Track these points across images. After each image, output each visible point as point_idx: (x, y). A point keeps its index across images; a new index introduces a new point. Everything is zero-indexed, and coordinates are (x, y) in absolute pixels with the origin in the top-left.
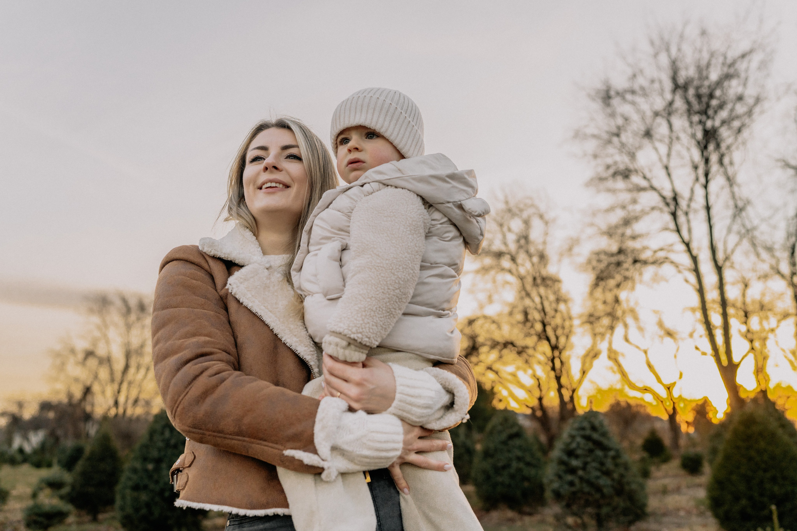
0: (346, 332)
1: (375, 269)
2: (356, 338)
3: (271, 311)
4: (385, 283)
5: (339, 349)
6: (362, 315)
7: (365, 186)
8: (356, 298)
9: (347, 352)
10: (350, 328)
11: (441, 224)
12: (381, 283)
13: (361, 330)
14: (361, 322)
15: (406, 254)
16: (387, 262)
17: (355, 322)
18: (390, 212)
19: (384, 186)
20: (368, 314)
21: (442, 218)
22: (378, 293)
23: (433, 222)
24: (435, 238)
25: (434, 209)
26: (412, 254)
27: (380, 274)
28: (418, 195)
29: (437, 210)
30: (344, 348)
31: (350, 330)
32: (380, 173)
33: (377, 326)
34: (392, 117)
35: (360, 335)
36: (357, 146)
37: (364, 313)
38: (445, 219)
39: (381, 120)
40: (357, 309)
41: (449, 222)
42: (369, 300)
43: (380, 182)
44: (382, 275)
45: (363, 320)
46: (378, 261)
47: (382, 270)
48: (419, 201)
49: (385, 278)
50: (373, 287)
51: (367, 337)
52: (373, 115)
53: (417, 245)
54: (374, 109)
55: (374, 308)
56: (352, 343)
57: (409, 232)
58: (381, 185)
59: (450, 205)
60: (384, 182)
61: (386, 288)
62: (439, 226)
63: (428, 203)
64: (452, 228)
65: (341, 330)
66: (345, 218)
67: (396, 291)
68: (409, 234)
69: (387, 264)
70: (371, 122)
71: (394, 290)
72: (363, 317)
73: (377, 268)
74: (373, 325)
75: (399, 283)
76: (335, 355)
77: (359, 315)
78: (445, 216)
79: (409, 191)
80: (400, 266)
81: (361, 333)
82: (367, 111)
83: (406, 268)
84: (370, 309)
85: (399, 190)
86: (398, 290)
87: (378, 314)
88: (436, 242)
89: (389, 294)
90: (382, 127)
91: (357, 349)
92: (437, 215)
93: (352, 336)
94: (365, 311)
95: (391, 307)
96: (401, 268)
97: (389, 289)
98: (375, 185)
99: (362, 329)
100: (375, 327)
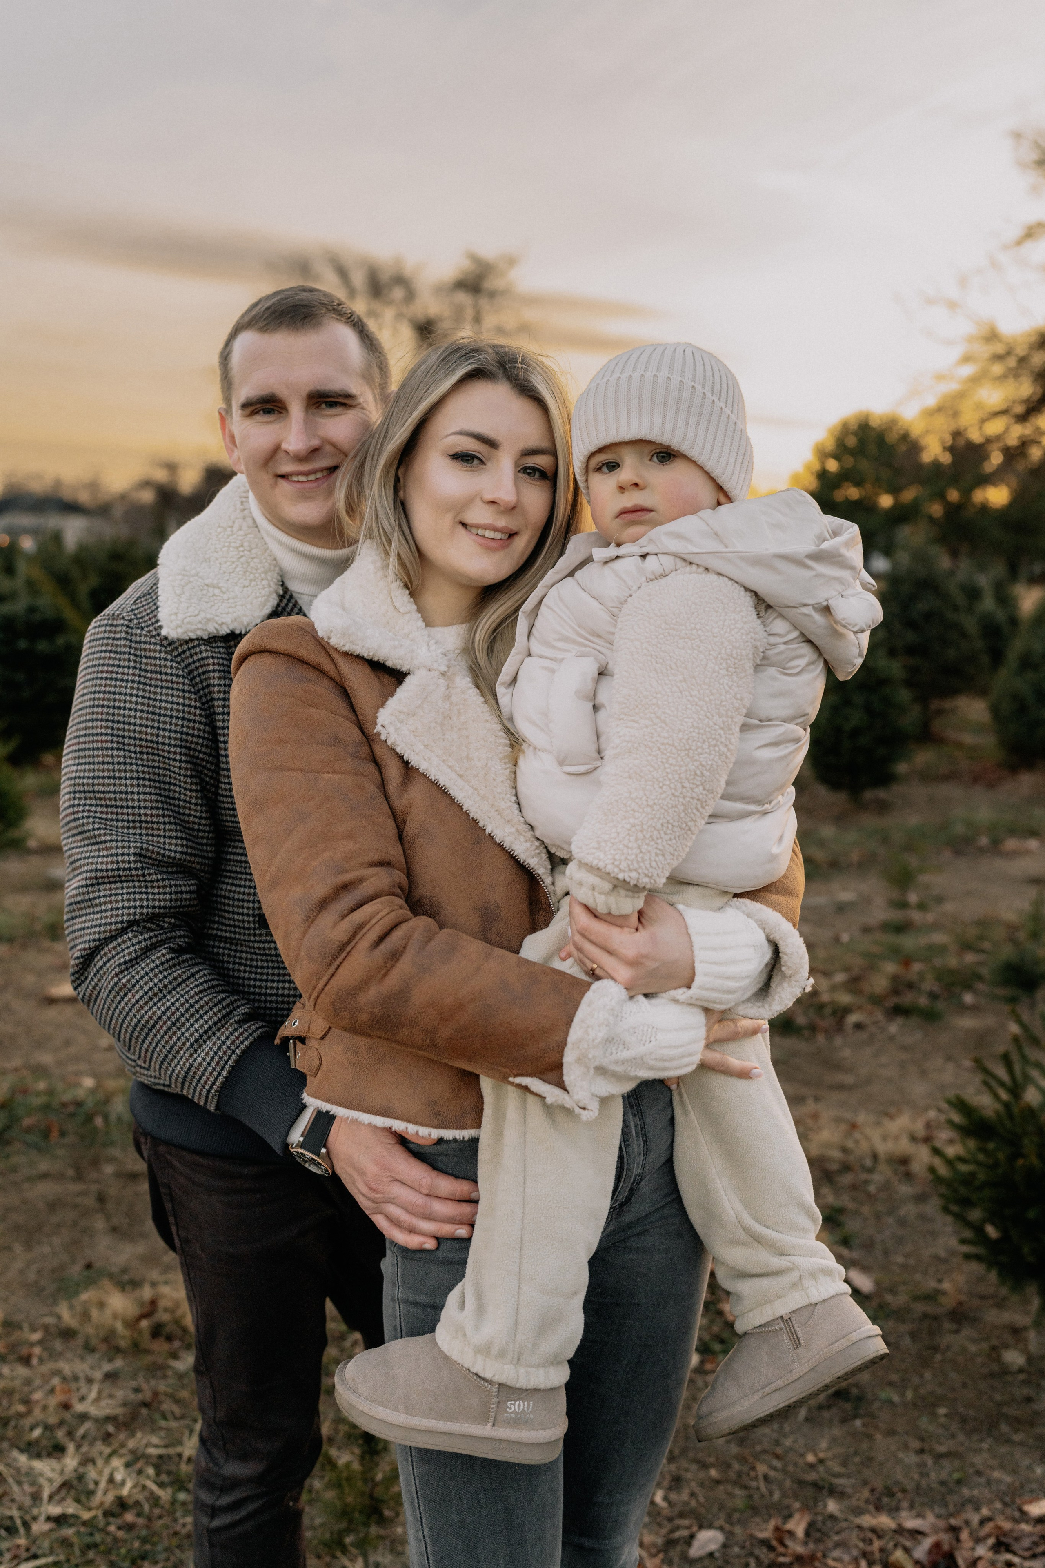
0: (609, 868)
1: (659, 749)
2: (628, 880)
3: (461, 776)
4: (677, 777)
5: (596, 894)
6: (637, 840)
7: (648, 558)
8: (625, 805)
9: (612, 900)
10: (617, 863)
11: (785, 643)
12: (670, 776)
13: (636, 866)
14: (636, 851)
15: (716, 718)
16: (680, 735)
17: (625, 851)
18: (692, 629)
19: (684, 564)
20: (648, 836)
21: (788, 632)
22: (664, 796)
23: (773, 640)
24: (772, 671)
25: (775, 615)
26: (727, 717)
27: (667, 760)
28: (747, 589)
29: (781, 616)
30: (606, 894)
31: (618, 866)
32: (679, 536)
33: (663, 855)
34: (700, 414)
35: (634, 875)
36: (637, 480)
37: (640, 835)
38: (795, 634)
39: (680, 425)
40: (628, 826)
41: (801, 639)
42: (649, 810)
43: (676, 556)
44: (671, 761)
45: (639, 847)
46: (665, 734)
47: (671, 752)
48: (748, 601)
49: (677, 768)
50: (656, 786)
51: (646, 875)
52: (664, 417)
53: (739, 696)
54: (665, 405)
55: (659, 826)
56: (619, 885)
57: (723, 672)
58: (679, 561)
59: (805, 610)
60: (686, 557)
61: (679, 785)
62: (783, 647)
63: (763, 601)
64: (806, 649)
65: (601, 865)
66: (608, 618)
67: (696, 790)
68: (724, 676)
69: (681, 740)
70: (663, 433)
71: (692, 789)
72: (639, 842)
73: (662, 747)
74: (657, 855)
75: (703, 775)
76: (591, 903)
77: (632, 839)
78: (796, 628)
79: (730, 583)
80: (704, 742)
81: (636, 870)
82: (652, 410)
83: (715, 746)
84: (651, 826)
85: (712, 577)
86: (701, 788)
87: (665, 834)
88: (774, 679)
89: (684, 798)
90: (684, 439)
91: (630, 893)
92: (779, 626)
93: (621, 876)
94: (641, 831)
95: (688, 819)
96: (705, 746)
97: (683, 787)
98: (668, 562)
99: (638, 862)
100: (661, 857)
